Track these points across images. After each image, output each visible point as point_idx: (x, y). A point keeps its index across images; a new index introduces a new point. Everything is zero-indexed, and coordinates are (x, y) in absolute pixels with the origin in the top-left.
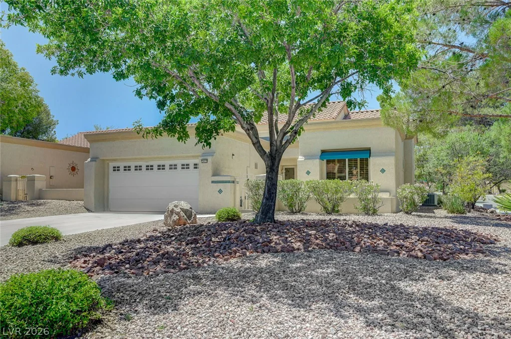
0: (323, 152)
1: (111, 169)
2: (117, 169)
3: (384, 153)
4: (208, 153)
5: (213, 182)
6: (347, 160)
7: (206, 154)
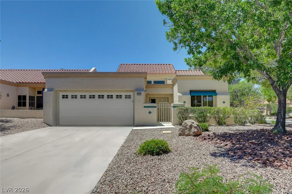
0: (191, 91)
1: (61, 97)
2: (65, 97)
3: (224, 93)
4: (139, 89)
5: (145, 107)
6: (202, 96)
7: (138, 90)
